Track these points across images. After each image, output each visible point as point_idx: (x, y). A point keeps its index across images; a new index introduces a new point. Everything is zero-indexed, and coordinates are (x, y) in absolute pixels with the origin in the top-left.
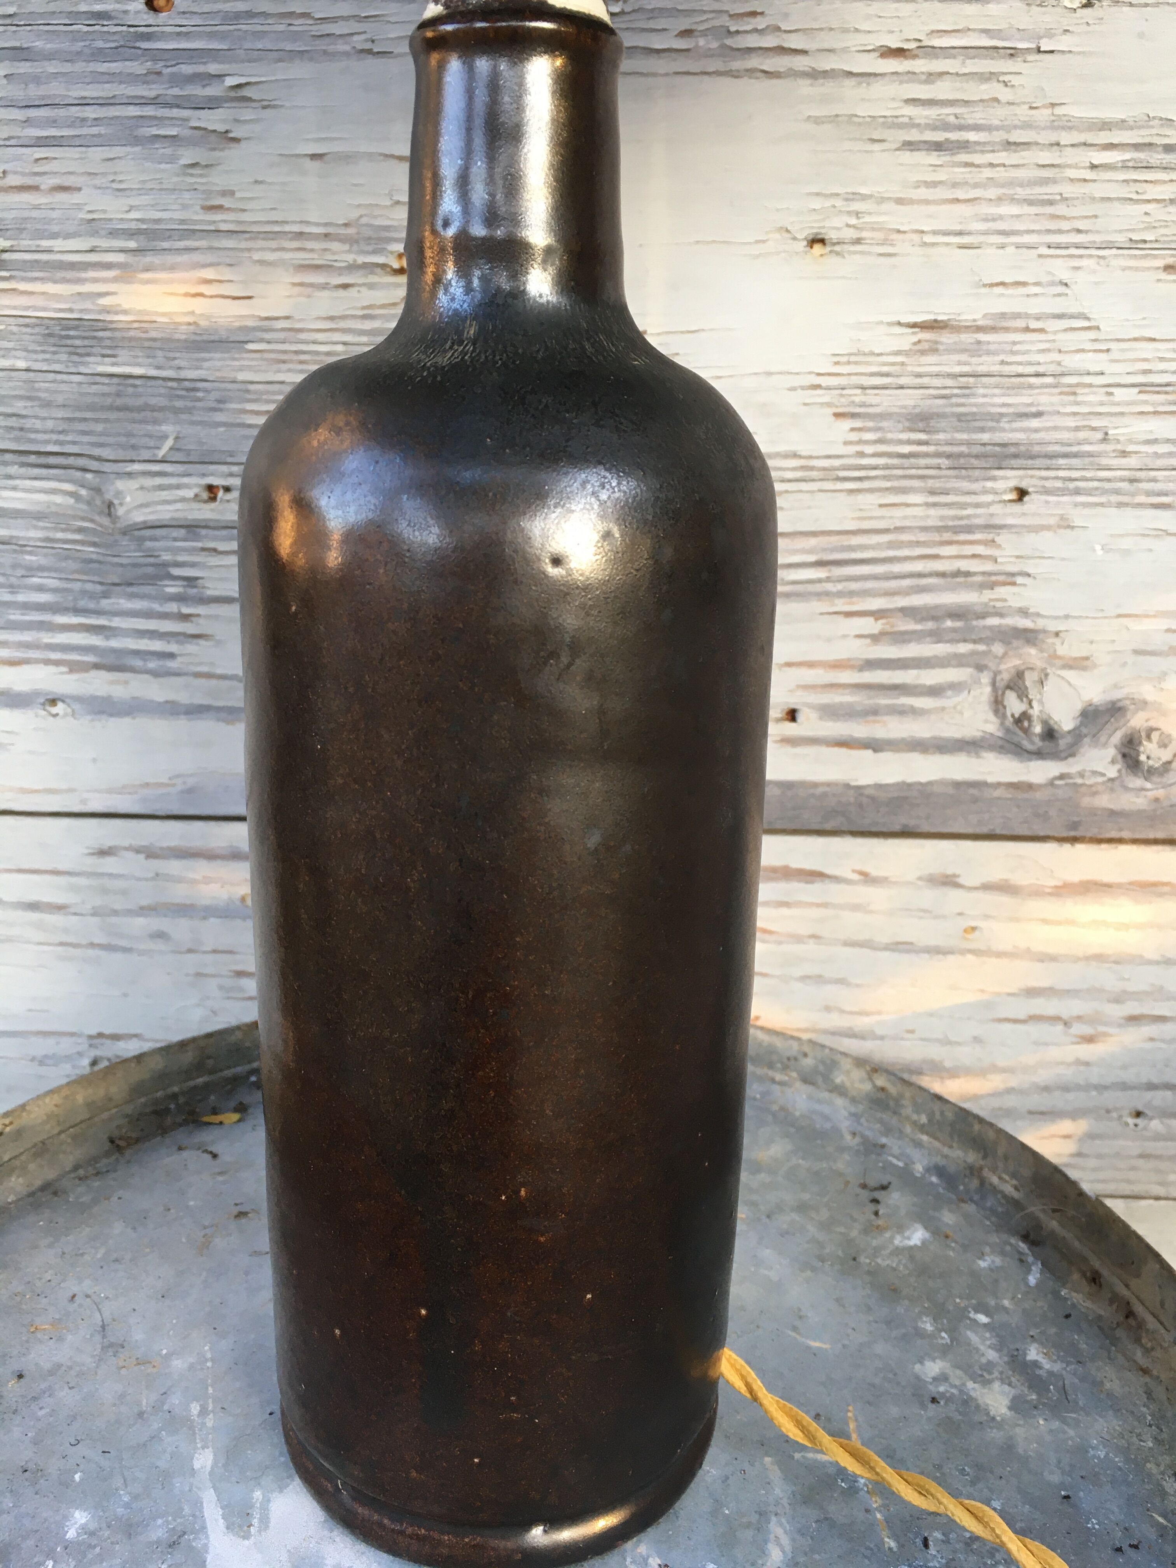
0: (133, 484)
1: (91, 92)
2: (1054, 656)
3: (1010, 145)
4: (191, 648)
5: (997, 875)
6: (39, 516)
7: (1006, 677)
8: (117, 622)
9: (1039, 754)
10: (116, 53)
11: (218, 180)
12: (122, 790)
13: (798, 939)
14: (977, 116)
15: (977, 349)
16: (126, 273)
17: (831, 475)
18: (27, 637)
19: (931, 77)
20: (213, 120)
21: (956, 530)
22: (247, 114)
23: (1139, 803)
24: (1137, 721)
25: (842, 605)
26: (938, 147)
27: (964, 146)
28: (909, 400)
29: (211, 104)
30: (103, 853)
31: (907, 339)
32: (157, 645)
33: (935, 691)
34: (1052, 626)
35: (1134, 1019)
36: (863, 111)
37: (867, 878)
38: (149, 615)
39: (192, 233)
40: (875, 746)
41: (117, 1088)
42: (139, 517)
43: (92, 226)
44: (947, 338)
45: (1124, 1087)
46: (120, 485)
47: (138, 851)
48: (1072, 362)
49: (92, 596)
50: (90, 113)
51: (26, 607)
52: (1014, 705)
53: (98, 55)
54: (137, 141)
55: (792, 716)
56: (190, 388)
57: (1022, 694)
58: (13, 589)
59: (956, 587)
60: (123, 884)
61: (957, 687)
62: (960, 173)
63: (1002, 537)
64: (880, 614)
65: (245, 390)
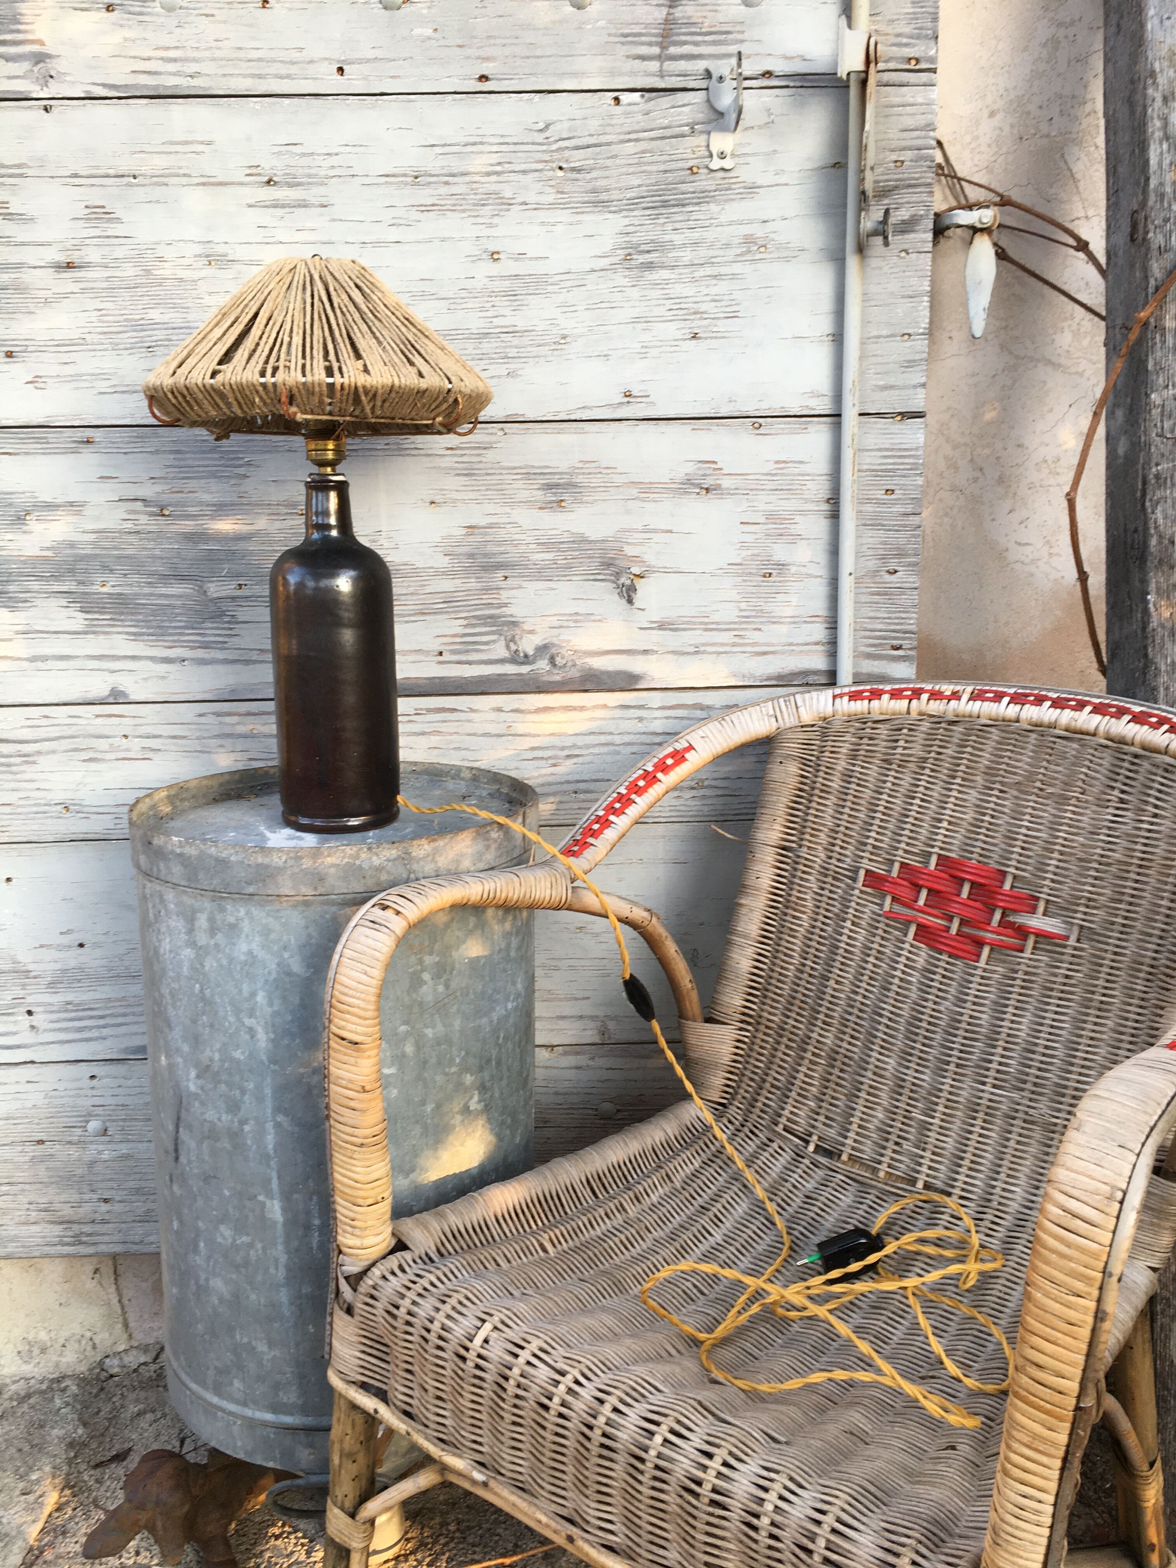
0: (213, 585)
1: (201, 463)
2: (523, 630)
3: (487, 474)
4: (233, 639)
5: (515, 706)
6: (181, 596)
7: (509, 638)
8: (207, 632)
9: (523, 663)
10: (209, 452)
11: (242, 489)
12: (206, 692)
13: (451, 734)
14: (476, 466)
15: (486, 534)
16: (213, 518)
17: (444, 573)
18: (176, 638)
19: (462, 455)
20: (241, 471)
21: (487, 590)
22: (252, 469)
23: (558, 678)
24: (554, 651)
25: (453, 616)
26: (466, 475)
27: (474, 474)
28: (467, 549)
29: (240, 466)
30: (200, 715)
31: (464, 531)
32: (221, 639)
33: (487, 643)
34: (521, 620)
35: (569, 757)
36: (443, 465)
37: (472, 710)
38: (218, 628)
39: (234, 505)
40: (470, 663)
41: (215, 783)
42: (215, 595)
43: (201, 503)
44: (476, 531)
45: (568, 782)
46: (209, 585)
47: (214, 714)
48: (516, 537)
49: (199, 623)
50: (202, 469)
51: (175, 627)
52: (513, 647)
53: (204, 452)
54: (216, 477)
55: (441, 654)
56: (233, 552)
57: (515, 643)
58: (171, 621)
59: (489, 609)
60: (208, 727)
61: (494, 642)
62: (474, 482)
63: (501, 592)
64: (465, 618)
65: (251, 553)
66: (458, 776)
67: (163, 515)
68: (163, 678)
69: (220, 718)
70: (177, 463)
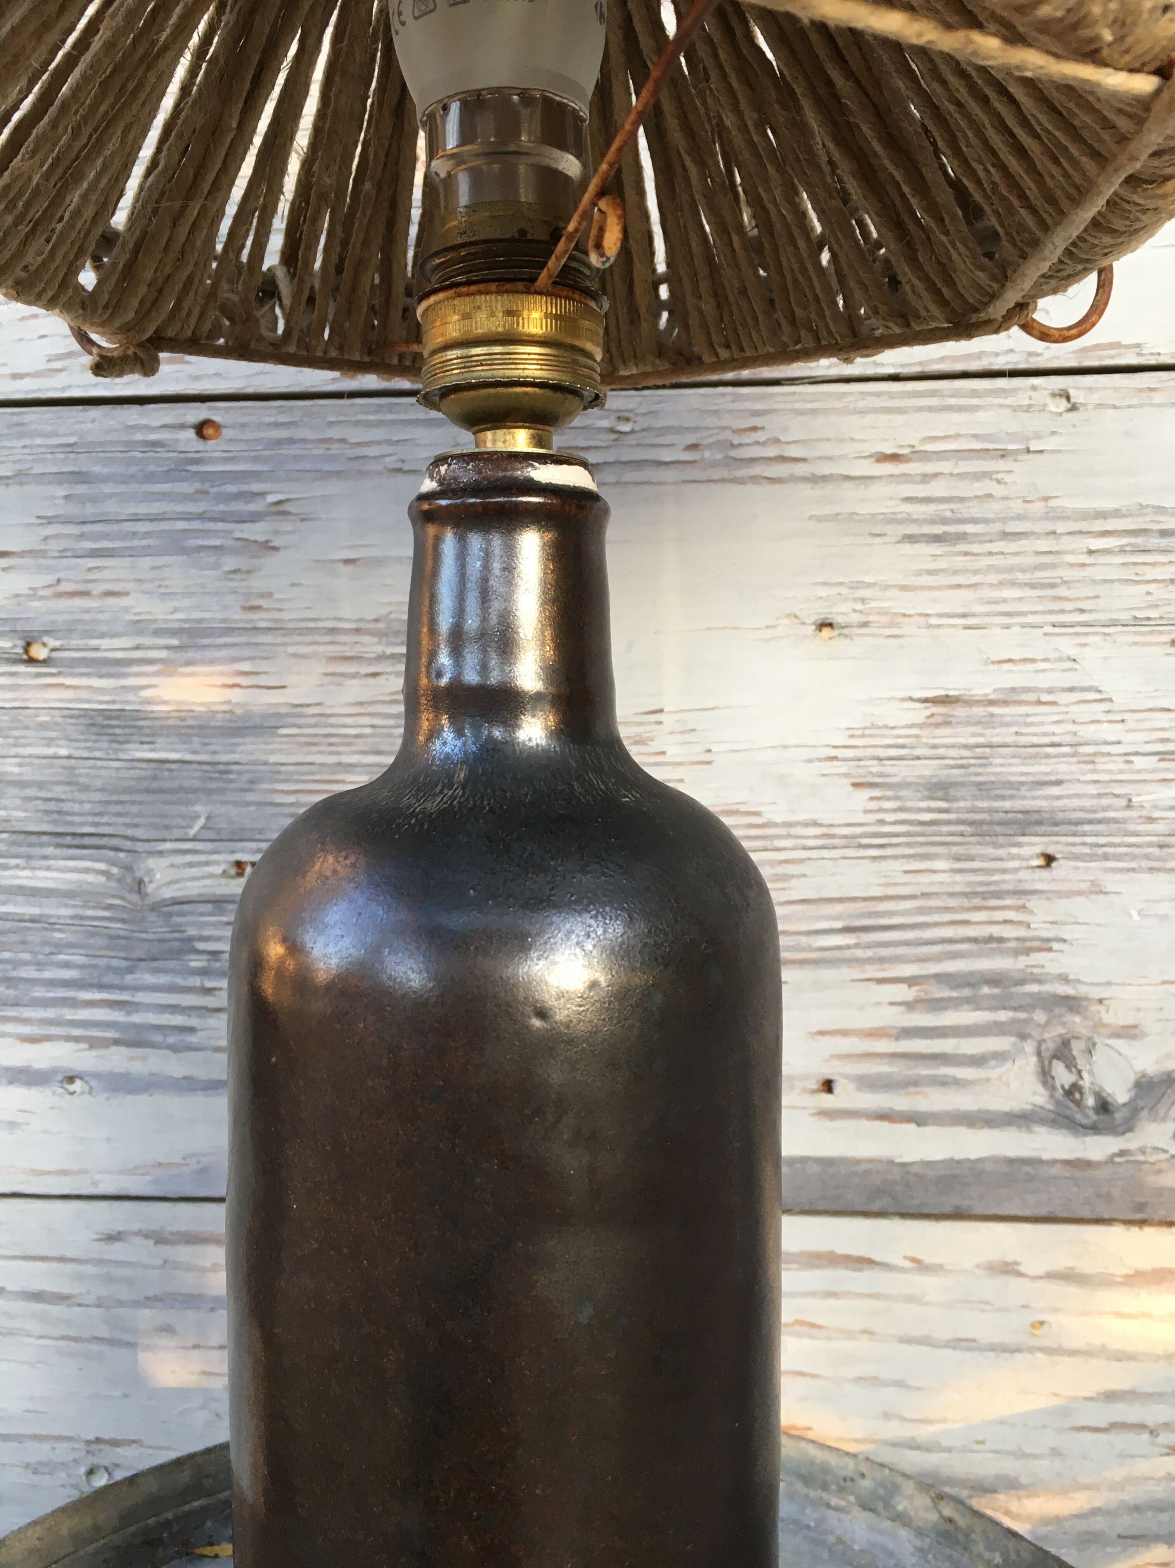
0: (164, 862)
1: (143, 509)
2: (1099, 1025)
3: (1005, 536)
4: (212, 1021)
5: (1062, 1262)
6: (70, 894)
7: (1050, 1046)
8: (141, 997)
9: (1095, 1129)
10: (168, 476)
11: (258, 583)
12: (133, 1171)
13: (850, 1335)
14: (974, 510)
15: (989, 722)
16: (168, 667)
17: (853, 842)
18: (50, 1013)
19: (926, 478)
20: (255, 531)
21: (984, 895)
22: (286, 526)
25: (872, 972)
26: (937, 539)
27: (962, 537)
28: (926, 770)
29: (254, 518)
30: (112, 1238)
31: (921, 713)
32: (178, 1020)
33: (977, 1061)
34: (1095, 993)
36: (862, 509)
37: (920, 1266)
38: (171, 989)
39: (230, 631)
40: (919, 1119)
42: (168, 893)
43: (138, 627)
44: (960, 712)
46: (152, 863)
47: (147, 1235)
48: (1089, 732)
49: (116, 971)
50: (142, 527)
51: (52, 983)
52: (1063, 1076)
53: (150, 478)
54: (185, 551)
55: (828, 1086)
56: (224, 771)
57: (1070, 1064)
58: (40, 966)
59: (991, 954)
60: (127, 1272)
61: (1000, 1057)
62: (960, 562)
63: (1033, 903)
64: (911, 981)
65: (276, 772)
66: (887, 1505)
67: (32, 661)
68: (13, 1125)
69: (167, 1251)
70: (72, 509)
